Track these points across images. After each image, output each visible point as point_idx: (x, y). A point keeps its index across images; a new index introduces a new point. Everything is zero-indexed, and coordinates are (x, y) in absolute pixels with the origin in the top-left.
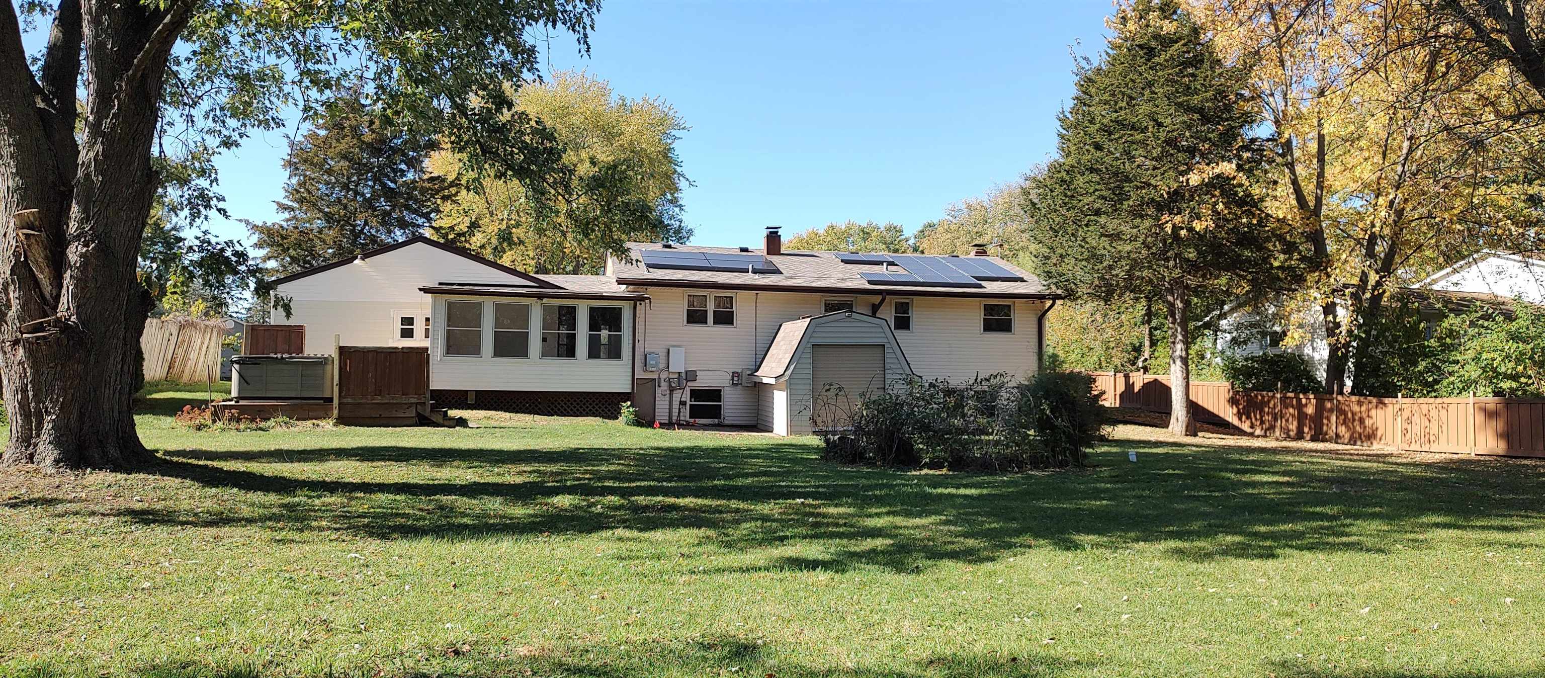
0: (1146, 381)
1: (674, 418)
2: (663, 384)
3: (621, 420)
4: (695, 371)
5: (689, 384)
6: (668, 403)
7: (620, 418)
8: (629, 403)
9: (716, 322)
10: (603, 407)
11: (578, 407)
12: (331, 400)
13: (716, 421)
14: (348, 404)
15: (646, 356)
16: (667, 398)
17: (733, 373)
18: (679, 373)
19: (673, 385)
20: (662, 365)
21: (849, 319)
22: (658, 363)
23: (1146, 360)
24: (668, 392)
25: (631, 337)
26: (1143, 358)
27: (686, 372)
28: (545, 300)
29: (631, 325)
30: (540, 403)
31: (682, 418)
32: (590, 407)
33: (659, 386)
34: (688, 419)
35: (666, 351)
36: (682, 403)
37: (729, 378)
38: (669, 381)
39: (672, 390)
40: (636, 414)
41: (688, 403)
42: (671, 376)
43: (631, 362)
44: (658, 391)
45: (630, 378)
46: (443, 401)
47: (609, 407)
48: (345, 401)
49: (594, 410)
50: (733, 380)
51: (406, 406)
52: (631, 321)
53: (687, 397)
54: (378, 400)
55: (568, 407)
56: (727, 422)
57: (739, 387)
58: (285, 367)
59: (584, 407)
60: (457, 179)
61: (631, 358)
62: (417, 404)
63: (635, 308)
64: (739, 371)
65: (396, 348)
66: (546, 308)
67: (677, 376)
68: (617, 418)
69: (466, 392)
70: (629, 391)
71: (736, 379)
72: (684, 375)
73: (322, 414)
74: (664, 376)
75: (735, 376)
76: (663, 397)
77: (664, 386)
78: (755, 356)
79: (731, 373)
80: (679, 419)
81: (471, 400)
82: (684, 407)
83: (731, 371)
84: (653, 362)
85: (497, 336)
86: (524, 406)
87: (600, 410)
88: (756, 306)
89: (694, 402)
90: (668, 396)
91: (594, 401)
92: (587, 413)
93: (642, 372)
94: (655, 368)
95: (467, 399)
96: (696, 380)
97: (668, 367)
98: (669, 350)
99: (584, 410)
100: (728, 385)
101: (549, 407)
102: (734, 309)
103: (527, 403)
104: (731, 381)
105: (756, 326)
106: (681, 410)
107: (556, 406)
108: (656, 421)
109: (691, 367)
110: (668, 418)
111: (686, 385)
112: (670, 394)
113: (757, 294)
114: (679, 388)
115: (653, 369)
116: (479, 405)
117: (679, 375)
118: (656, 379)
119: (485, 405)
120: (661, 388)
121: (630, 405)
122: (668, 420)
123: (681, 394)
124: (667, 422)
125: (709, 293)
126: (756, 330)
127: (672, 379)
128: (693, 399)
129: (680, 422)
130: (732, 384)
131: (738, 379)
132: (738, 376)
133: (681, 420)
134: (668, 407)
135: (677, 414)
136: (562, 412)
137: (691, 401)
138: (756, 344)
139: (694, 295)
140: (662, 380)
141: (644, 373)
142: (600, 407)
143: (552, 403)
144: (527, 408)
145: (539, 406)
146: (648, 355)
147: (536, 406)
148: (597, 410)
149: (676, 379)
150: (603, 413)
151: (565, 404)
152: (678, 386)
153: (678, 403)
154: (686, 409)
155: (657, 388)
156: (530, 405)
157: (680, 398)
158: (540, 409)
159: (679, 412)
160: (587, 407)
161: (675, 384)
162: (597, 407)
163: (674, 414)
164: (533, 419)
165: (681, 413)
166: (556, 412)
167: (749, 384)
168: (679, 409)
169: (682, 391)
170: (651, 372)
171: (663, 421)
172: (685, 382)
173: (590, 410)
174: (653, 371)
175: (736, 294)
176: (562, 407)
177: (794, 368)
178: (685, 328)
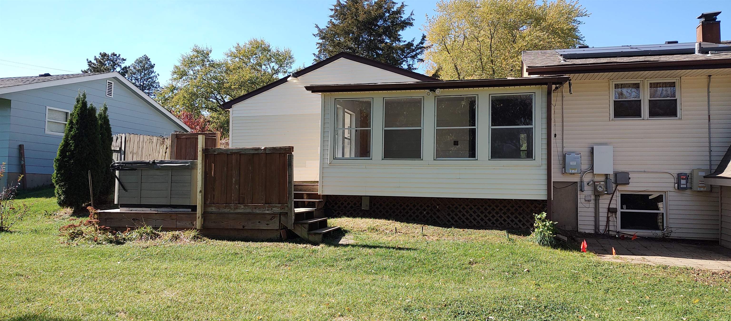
1: (602, 229)
2: (586, 188)
3: (535, 236)
4: (627, 173)
5: (619, 188)
6: (593, 210)
7: (533, 235)
8: (544, 215)
9: (653, 114)
10: (512, 217)
11: (482, 216)
12: (194, 208)
13: (659, 233)
14: (212, 213)
15: (564, 157)
16: (592, 204)
17: (679, 175)
18: (606, 175)
19: (600, 189)
20: (585, 166)
22: (579, 165)
24: (593, 197)
25: (545, 131)
27: (616, 174)
28: (438, 91)
29: (545, 115)
30: (438, 211)
31: (611, 228)
32: (497, 217)
33: (582, 190)
34: (619, 229)
35: (589, 150)
36: (611, 211)
37: (673, 180)
38: (594, 185)
39: (597, 195)
40: (555, 229)
41: (619, 210)
42: (597, 179)
43: (545, 162)
44: (581, 197)
45: (545, 182)
46: (339, 207)
47: (520, 217)
48: (209, 210)
49: (501, 220)
50: (679, 183)
51: (269, 217)
52: (545, 110)
53: (616, 203)
54: (242, 209)
55: (471, 215)
56: (673, 235)
57: (688, 192)
58: (158, 172)
59: (490, 216)
60: (422, 43)
61: (545, 157)
62: (280, 214)
63: (549, 94)
64: (688, 172)
65: (259, 149)
66: (440, 101)
67: (603, 179)
68: (529, 234)
69: (361, 197)
70: (544, 198)
71: (683, 182)
72: (612, 178)
73: (188, 225)
74: (587, 178)
75: (683, 179)
76: (587, 205)
77: (588, 191)
78: (710, 153)
79: (676, 176)
80: (607, 229)
81: (365, 206)
82: (614, 216)
83: (675, 172)
84: (573, 163)
85: (388, 135)
86: (421, 213)
87: (508, 221)
88: (709, 92)
89: (626, 209)
90: (593, 202)
91: (501, 210)
92: (493, 223)
93: (560, 175)
94: (576, 170)
95: (361, 204)
96: (629, 184)
97: (592, 168)
98: (593, 149)
99: (490, 220)
100: (672, 189)
101: (449, 215)
102: (677, 97)
103: (425, 210)
104: (676, 185)
105: (709, 116)
106: (611, 219)
107: (456, 215)
108: (579, 230)
109: (621, 168)
110: (593, 228)
111: (616, 189)
112: (595, 200)
113: (710, 76)
114: (607, 193)
115: (573, 171)
116: (374, 211)
117: (607, 178)
118: (577, 182)
119: (381, 212)
120: (584, 193)
121: (546, 218)
122: (593, 230)
123: (609, 201)
124: (593, 232)
125: (643, 79)
126: (709, 121)
127: (597, 182)
128: (624, 206)
129: (609, 232)
130: (678, 189)
131: (687, 182)
132: (687, 179)
133: (610, 230)
134: (593, 214)
135: (605, 223)
136: (463, 222)
137: (622, 208)
138: (710, 138)
139: (622, 84)
140: (585, 184)
141: (562, 176)
142: (508, 217)
143: (453, 211)
144: (424, 216)
145: (438, 214)
146: (567, 155)
147: (435, 214)
148: (505, 220)
149: (603, 183)
150: (512, 224)
151: (467, 212)
152: (605, 191)
153: (606, 210)
154: (616, 218)
155: (579, 192)
156: (428, 213)
157: (608, 205)
158: (438, 217)
159: (608, 221)
160: (493, 216)
161: (602, 188)
162: (505, 217)
163: (601, 223)
164: (425, 232)
165: (610, 222)
166: (456, 221)
167: (702, 189)
168: (608, 218)
169: (611, 196)
170: (571, 175)
171: (587, 232)
172: (614, 185)
173: (497, 220)
174: (574, 174)
175: (679, 78)
176: (463, 215)
178: (613, 123)
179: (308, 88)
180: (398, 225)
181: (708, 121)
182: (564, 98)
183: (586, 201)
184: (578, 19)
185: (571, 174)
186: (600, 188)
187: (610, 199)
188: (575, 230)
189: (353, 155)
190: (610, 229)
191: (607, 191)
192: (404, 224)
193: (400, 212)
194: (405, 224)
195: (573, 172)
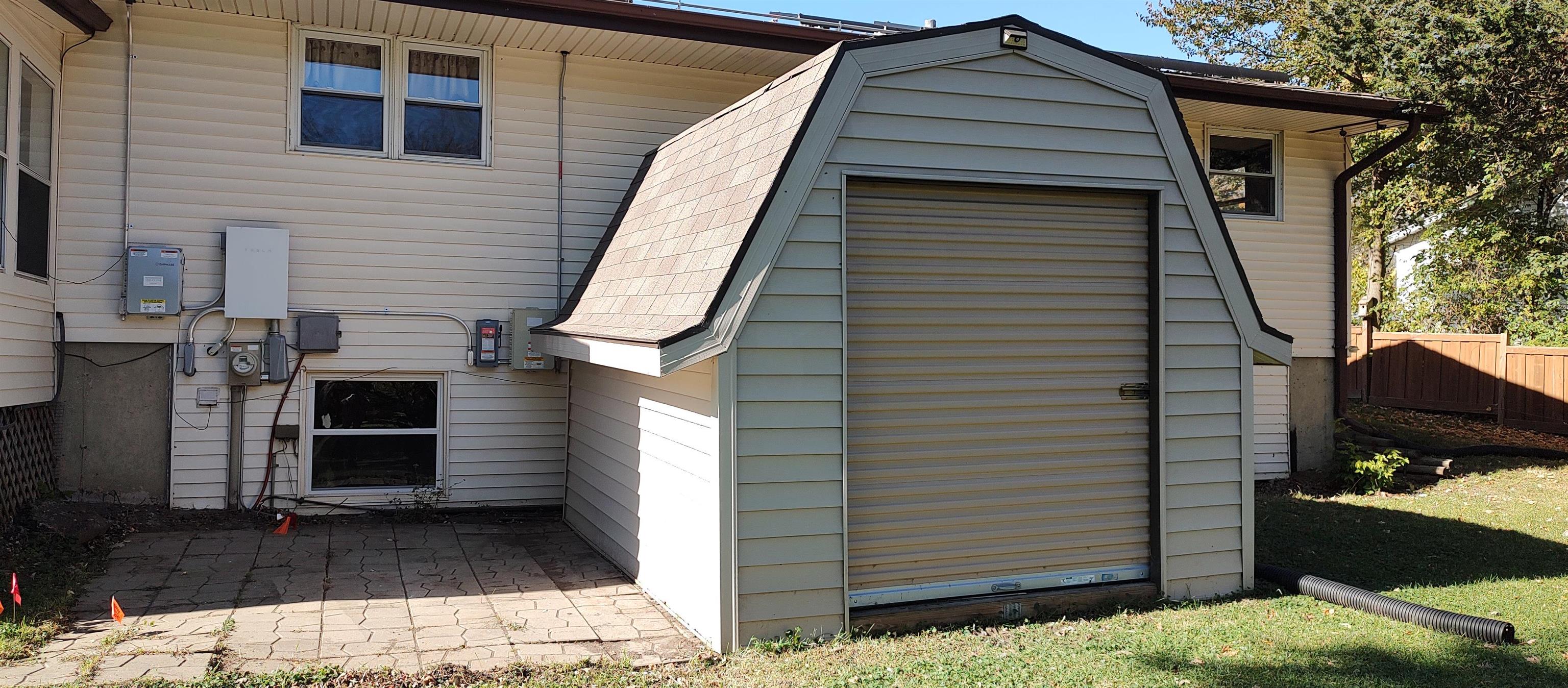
0: (1376, 345)
1: (250, 494)
2: (202, 363)
4: (333, 318)
5: (310, 362)
6: (223, 435)
9: (415, 144)
13: (405, 495)
15: (125, 255)
16: (220, 416)
17: (481, 324)
18: (269, 322)
19: (245, 368)
20: (197, 294)
21: (1011, 64)
22: (172, 289)
23: (1374, 302)
24: (224, 394)
27: (299, 319)
31: (280, 490)
33: (190, 373)
34: (305, 488)
35: (212, 239)
36: (284, 435)
37: (463, 340)
38: (228, 352)
39: (238, 387)
41: (308, 433)
42: (238, 334)
44: (183, 390)
50: (477, 348)
53: (301, 411)
57: (501, 374)
64: (502, 316)
67: (259, 334)
70: (46, 396)
71: (488, 344)
72: (288, 333)
74: (206, 333)
75: (487, 336)
76: (202, 419)
77: (209, 372)
78: (560, 267)
79: (472, 326)
80: (267, 493)
82: (290, 449)
83: (470, 317)
84: (153, 281)
88: (561, 98)
89: (331, 427)
90: (224, 407)
93: (112, 319)
94: (163, 305)
96: (335, 351)
97: (221, 302)
98: (224, 235)
100: (460, 366)
102: (483, 102)
104: (471, 353)
105: (561, 163)
106: (279, 460)
108: (174, 503)
109: (317, 303)
110: (222, 491)
111: (297, 368)
112: (232, 402)
113: (564, 53)
114: (269, 380)
115: (153, 308)
117: (270, 333)
118: (172, 344)
120: (194, 380)
122: (222, 500)
123: (277, 403)
124: (219, 505)
125: (390, 37)
126: (561, 177)
127: (237, 344)
128: (327, 420)
129: (271, 504)
130: (475, 364)
131: (497, 347)
132: (497, 336)
133: (277, 497)
134: (223, 449)
135: (260, 475)
137: (318, 425)
138: (560, 224)
139: (334, 43)
140: (200, 350)
141: (118, 323)
146: (132, 254)
149: (256, 347)
152: (265, 373)
153: (266, 434)
154: (297, 456)
155: (178, 379)
157: (273, 416)
159: (271, 466)
161: (248, 364)
163: (247, 476)
165: (277, 470)
167: (534, 365)
168: (271, 456)
169: (281, 389)
170: (153, 321)
171: (200, 505)
172: (293, 355)
174: (160, 317)
175: (489, 49)
177: (761, 296)
178: (297, 159)
181: (557, 176)
182: (134, 63)
183: (199, 405)
185: (152, 317)
186: (243, 364)
187: (280, 398)
188: (161, 502)
190: (276, 493)
191: (268, 373)
195: (151, 311)
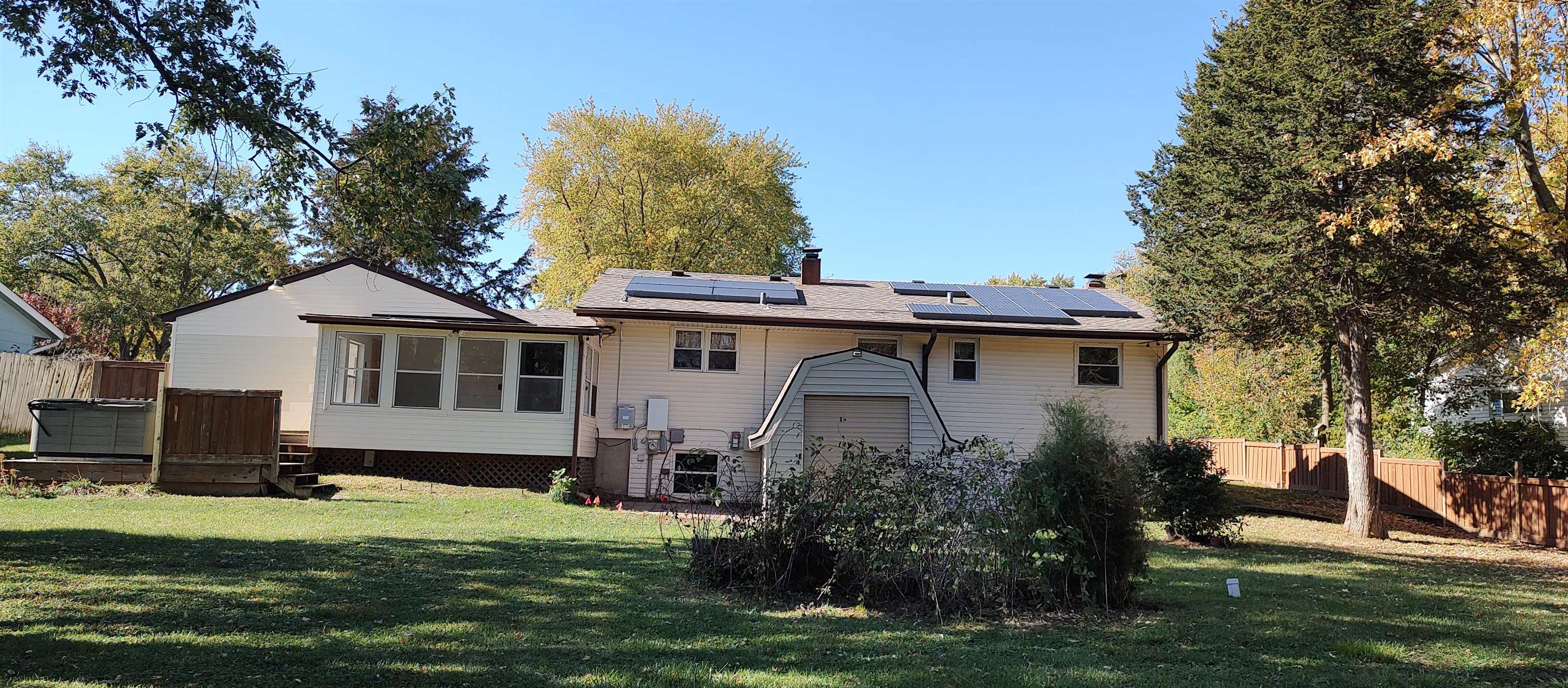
0: (1323, 456)
1: (653, 492)
2: (640, 446)
3: (551, 494)
4: (682, 430)
5: (674, 446)
6: (645, 471)
7: (551, 491)
8: (564, 470)
9: (712, 365)
11: (508, 474)
12: (149, 458)
14: (171, 464)
15: (618, 408)
16: (644, 465)
17: (733, 434)
18: (661, 432)
20: (639, 422)
22: (632, 419)
23: (1324, 427)
24: (646, 457)
25: (575, 383)
26: (1319, 425)
27: (671, 431)
28: (462, 333)
29: (576, 367)
30: (458, 468)
31: (663, 491)
32: (524, 475)
33: (635, 449)
34: (671, 492)
35: (644, 403)
36: (665, 472)
37: (728, 440)
38: (648, 442)
39: (651, 454)
41: (673, 472)
42: (651, 436)
44: (633, 455)
45: (568, 438)
46: (335, 463)
48: (169, 460)
49: (529, 479)
50: (732, 442)
51: (248, 469)
52: (576, 361)
53: (671, 464)
54: (212, 460)
55: (495, 474)
57: (741, 453)
58: (98, 414)
59: (516, 475)
61: (572, 411)
62: (262, 466)
63: (581, 344)
64: (741, 430)
65: (239, 391)
66: (464, 344)
67: (658, 436)
68: (548, 491)
69: (363, 451)
70: (567, 454)
71: (736, 441)
72: (667, 436)
73: (139, 477)
74: (641, 435)
75: (736, 438)
76: (639, 465)
77: (642, 449)
78: (763, 411)
79: (731, 434)
80: (659, 492)
81: (368, 462)
82: (666, 477)
83: (731, 430)
84: (626, 418)
85: (401, 379)
86: (438, 471)
87: (536, 480)
88: (766, 346)
89: (680, 470)
90: (646, 462)
91: (529, 467)
92: (520, 483)
93: (613, 430)
94: (628, 425)
95: (363, 460)
96: (682, 442)
97: (646, 425)
98: (648, 401)
99: (516, 479)
100: (726, 449)
101: (470, 473)
102: (737, 350)
103: (442, 467)
104: (730, 445)
105: (765, 371)
106: (663, 481)
107: (479, 473)
108: (629, 495)
109: (677, 425)
110: (644, 491)
111: (670, 448)
112: (648, 460)
113: (768, 329)
114: (661, 452)
115: (625, 427)
116: (380, 469)
117: (662, 436)
118: (631, 439)
119: (388, 469)
120: (637, 452)
121: (565, 474)
122: (643, 493)
123: (663, 461)
124: (643, 496)
125: (705, 328)
127: (651, 439)
128: (679, 467)
130: (730, 448)
131: (739, 442)
132: (739, 438)
134: (645, 476)
135: (657, 486)
136: (486, 481)
137: (676, 469)
138: (764, 395)
140: (639, 442)
141: (615, 431)
142: (537, 476)
143: (475, 469)
144: (441, 475)
145: (457, 472)
146: (620, 408)
147: (454, 472)
148: (532, 479)
149: (657, 441)
150: (540, 483)
151: (491, 470)
152: (659, 450)
153: (659, 471)
154: (669, 480)
155: (632, 451)
156: (445, 471)
157: (661, 465)
158: (458, 476)
159: (660, 483)
160: (520, 475)
162: (532, 476)
163: (652, 486)
164: (434, 489)
165: (662, 485)
166: (478, 481)
168: (660, 480)
169: (664, 456)
170: (625, 431)
171: (637, 496)
172: (669, 444)
173: (524, 479)
174: (627, 429)
175: (740, 329)
176: (487, 474)
177: (778, 427)
178: (671, 373)
179: (301, 318)
180: (406, 483)
181: (764, 377)
182: (622, 342)
183: (638, 460)
184: (792, 170)
185: (625, 429)
186: (653, 447)
187: (664, 459)
188: (625, 494)
189: (358, 401)
190: (661, 492)
191: (661, 450)
192: (413, 483)
193: (413, 470)
194: (416, 482)
